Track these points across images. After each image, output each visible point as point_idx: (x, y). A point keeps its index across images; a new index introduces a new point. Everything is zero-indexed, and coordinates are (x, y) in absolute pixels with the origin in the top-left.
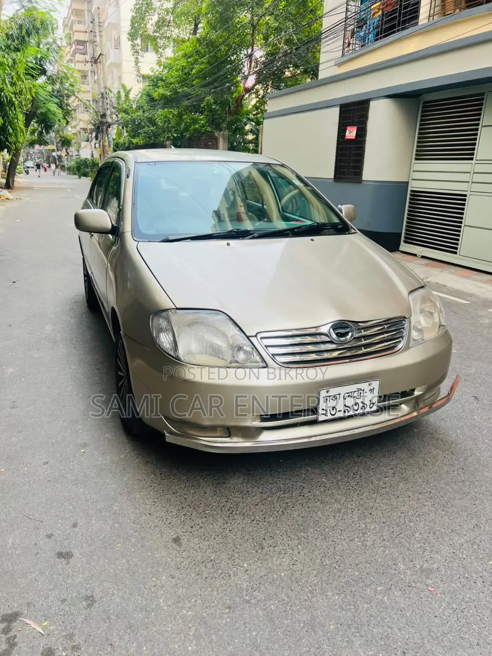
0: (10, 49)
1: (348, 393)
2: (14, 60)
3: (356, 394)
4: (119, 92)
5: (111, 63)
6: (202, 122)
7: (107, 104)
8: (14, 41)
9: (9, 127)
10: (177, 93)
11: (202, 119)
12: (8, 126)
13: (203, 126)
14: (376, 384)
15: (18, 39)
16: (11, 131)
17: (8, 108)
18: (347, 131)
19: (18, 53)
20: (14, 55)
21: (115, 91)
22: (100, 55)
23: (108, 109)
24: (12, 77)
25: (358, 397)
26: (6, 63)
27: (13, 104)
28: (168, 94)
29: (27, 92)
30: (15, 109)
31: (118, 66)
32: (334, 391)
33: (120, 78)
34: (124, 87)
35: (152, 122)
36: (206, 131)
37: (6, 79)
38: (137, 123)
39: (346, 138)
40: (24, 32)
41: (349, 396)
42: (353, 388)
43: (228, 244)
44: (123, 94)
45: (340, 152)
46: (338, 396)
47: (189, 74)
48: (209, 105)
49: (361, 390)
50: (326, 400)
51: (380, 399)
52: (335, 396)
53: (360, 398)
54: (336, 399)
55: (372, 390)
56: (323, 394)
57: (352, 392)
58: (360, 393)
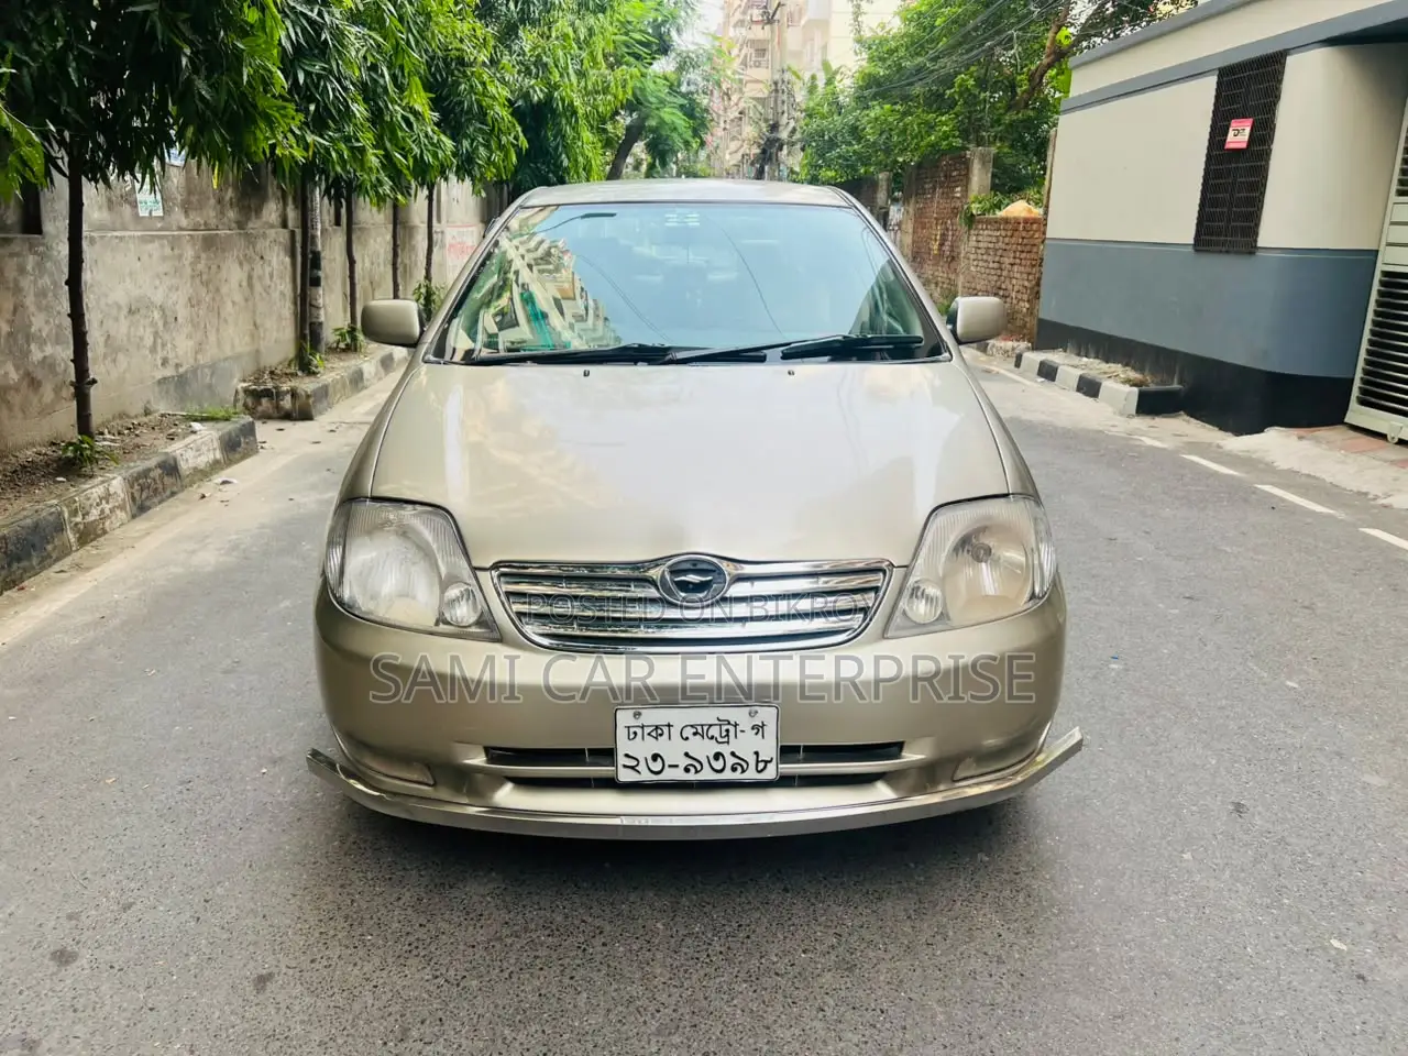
0: (588, 9)
1: (692, 726)
2: (591, 32)
3: (714, 731)
4: (813, 78)
5: (809, 21)
6: (945, 128)
7: (783, 102)
9: (564, 156)
10: (900, 68)
11: (946, 123)
12: (561, 154)
13: (946, 137)
14: (767, 715)
16: (566, 163)
17: (564, 121)
18: (1231, 129)
19: (600, 15)
20: (591, 20)
21: (807, 77)
22: (779, 5)
23: (783, 113)
24: (582, 61)
25: (720, 740)
26: (572, 35)
27: (574, 113)
28: (882, 74)
29: (617, 88)
30: (577, 121)
31: (823, 24)
32: (653, 716)
33: (825, 48)
34: (826, 65)
35: (855, 131)
36: (951, 148)
37: (570, 66)
38: (826, 138)
39: (1227, 146)
41: (695, 734)
42: (707, 715)
43: (586, 374)
44: (821, 83)
45: (1211, 182)
46: (666, 730)
47: (933, 27)
48: (965, 91)
49: (729, 723)
50: (635, 733)
51: (787, 752)
52: (657, 727)
53: (728, 742)
54: (661, 735)
55: (759, 729)
56: (625, 718)
57: (702, 726)
58: (727, 731)
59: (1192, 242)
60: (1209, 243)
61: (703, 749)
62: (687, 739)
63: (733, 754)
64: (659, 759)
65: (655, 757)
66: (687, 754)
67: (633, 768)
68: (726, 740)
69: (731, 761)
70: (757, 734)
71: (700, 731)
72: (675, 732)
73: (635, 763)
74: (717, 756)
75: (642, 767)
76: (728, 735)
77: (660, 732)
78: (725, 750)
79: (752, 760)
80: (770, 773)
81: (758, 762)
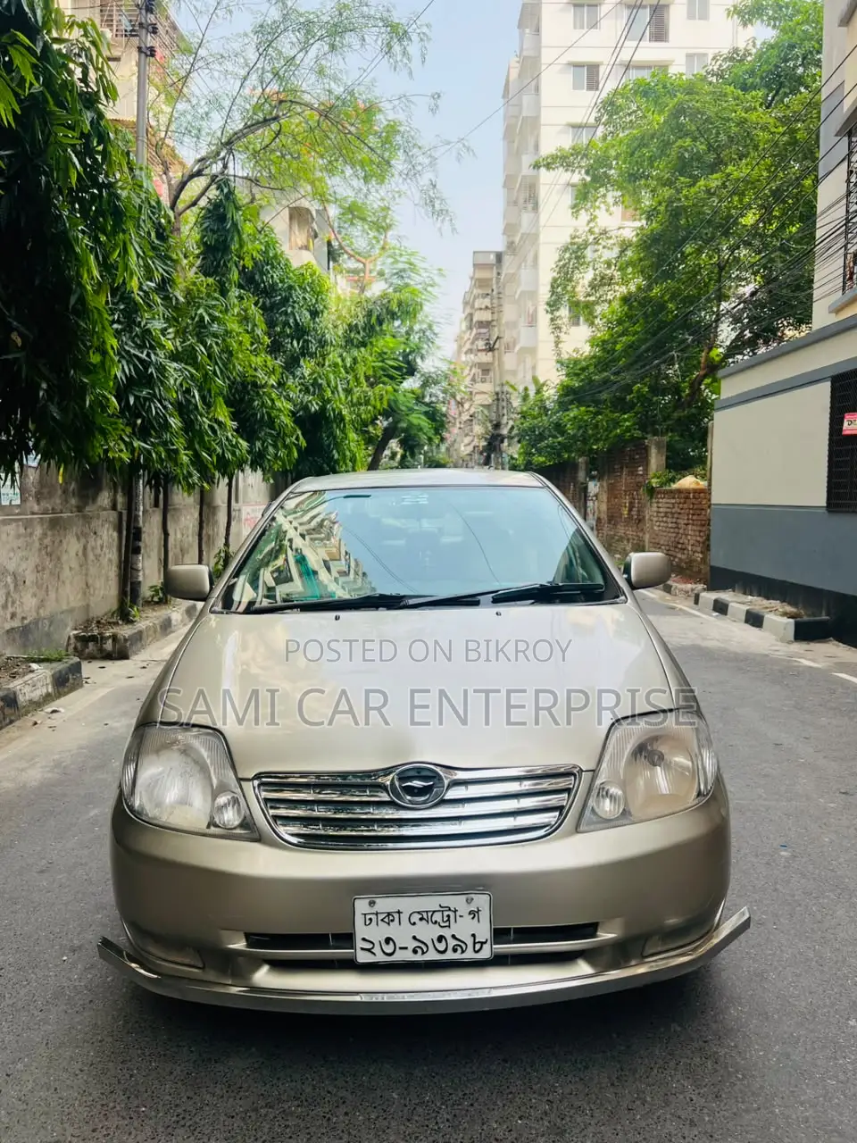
0: (353, 344)
1: (418, 913)
2: (355, 360)
3: (437, 917)
4: (526, 389)
5: (521, 349)
6: (627, 423)
7: (503, 408)
8: (359, 333)
9: (334, 451)
10: (591, 381)
11: (627, 420)
12: (333, 449)
13: (628, 430)
14: (482, 901)
15: (364, 330)
16: (336, 456)
17: (335, 426)
18: (845, 420)
19: (363, 349)
20: (356, 353)
21: (521, 389)
22: (498, 338)
23: (503, 415)
24: (348, 382)
25: (442, 924)
26: (340, 363)
27: (343, 419)
28: (577, 385)
29: (375, 401)
30: (345, 426)
31: (532, 351)
32: (385, 904)
33: (534, 368)
34: (535, 380)
35: (559, 428)
36: (633, 438)
37: (339, 386)
38: (537, 433)
39: (845, 433)
40: (373, 320)
41: (421, 919)
42: (430, 902)
43: (337, 618)
44: (532, 393)
45: (835, 459)
46: (396, 916)
47: (614, 351)
48: (641, 396)
49: (450, 910)
50: (371, 919)
51: (499, 935)
52: (389, 914)
53: (449, 926)
54: (393, 921)
55: (474, 914)
56: (361, 906)
57: (427, 912)
58: (448, 916)
59: (825, 505)
60: (838, 505)
61: (428, 932)
62: (414, 924)
63: (454, 936)
64: (391, 942)
65: (388, 940)
66: (414, 938)
67: (369, 950)
68: (447, 924)
69: (452, 943)
70: (473, 918)
71: (425, 917)
72: (404, 917)
73: (371, 946)
74: (440, 938)
75: (377, 950)
76: (448, 920)
77: (391, 918)
78: (447, 933)
79: (470, 942)
80: (485, 954)
81: (475, 943)
